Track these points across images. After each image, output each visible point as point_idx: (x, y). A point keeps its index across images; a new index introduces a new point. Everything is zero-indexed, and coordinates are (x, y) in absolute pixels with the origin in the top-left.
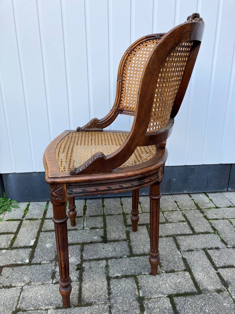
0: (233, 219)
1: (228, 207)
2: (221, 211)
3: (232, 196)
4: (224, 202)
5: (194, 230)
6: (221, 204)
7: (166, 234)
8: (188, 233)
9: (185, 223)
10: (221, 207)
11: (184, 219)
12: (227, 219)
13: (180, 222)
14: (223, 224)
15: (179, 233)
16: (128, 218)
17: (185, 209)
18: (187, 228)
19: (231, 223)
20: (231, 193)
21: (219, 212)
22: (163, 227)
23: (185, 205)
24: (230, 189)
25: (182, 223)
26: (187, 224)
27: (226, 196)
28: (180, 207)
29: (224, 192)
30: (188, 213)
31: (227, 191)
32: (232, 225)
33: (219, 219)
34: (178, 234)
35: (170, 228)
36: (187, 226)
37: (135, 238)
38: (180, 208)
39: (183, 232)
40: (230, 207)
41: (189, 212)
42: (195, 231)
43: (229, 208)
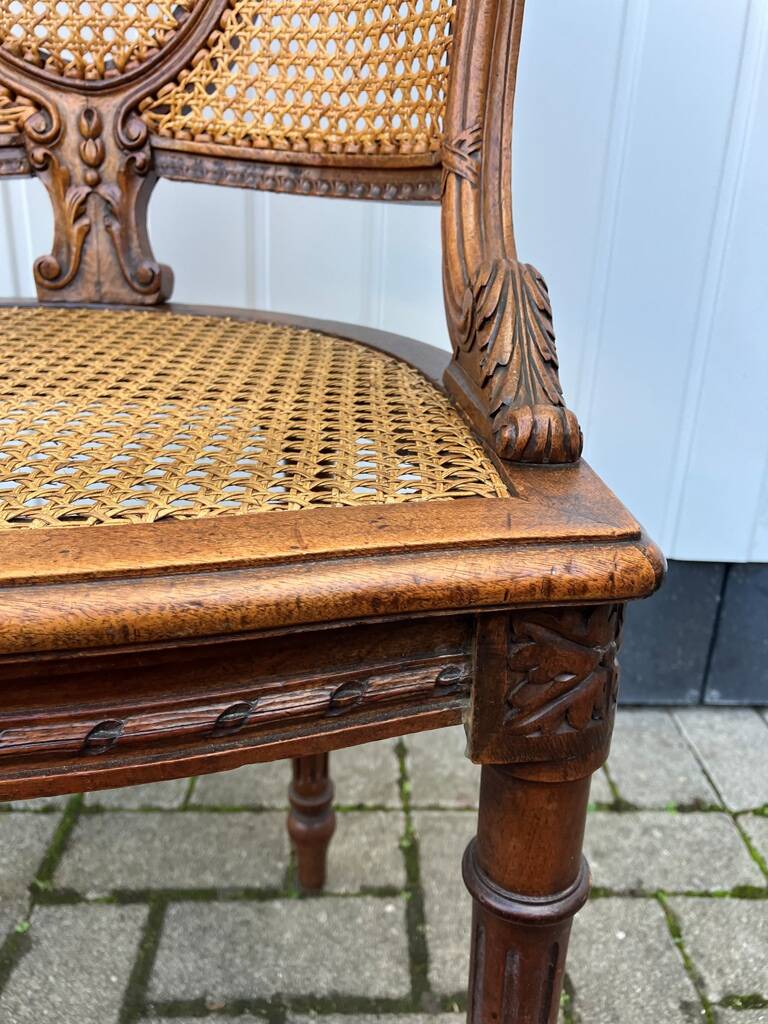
0: (691, 901)
1: (682, 809)
2: (637, 830)
3: (722, 739)
4: (669, 772)
5: (425, 971)
6: (645, 784)
7: (241, 987)
8: (379, 988)
9: (390, 908)
10: (643, 801)
11: (399, 877)
12: (655, 896)
13: (365, 891)
14: (621, 935)
15: (323, 983)
16: (79, 839)
17: (431, 801)
18: (384, 951)
19: (676, 932)
20: (718, 719)
21: (625, 843)
22: (247, 923)
23: (446, 773)
24: (713, 695)
25: (370, 907)
26: (401, 914)
27: (690, 731)
28: (409, 786)
29: (684, 707)
30: (440, 832)
31: (701, 704)
32: (680, 946)
33: (607, 893)
34: (312, 997)
35: (288, 935)
36: (398, 932)
37: (31, 1002)
38: (405, 796)
39: (351, 984)
40: (697, 806)
41: (448, 827)
42: (433, 976)
43: (687, 819)
